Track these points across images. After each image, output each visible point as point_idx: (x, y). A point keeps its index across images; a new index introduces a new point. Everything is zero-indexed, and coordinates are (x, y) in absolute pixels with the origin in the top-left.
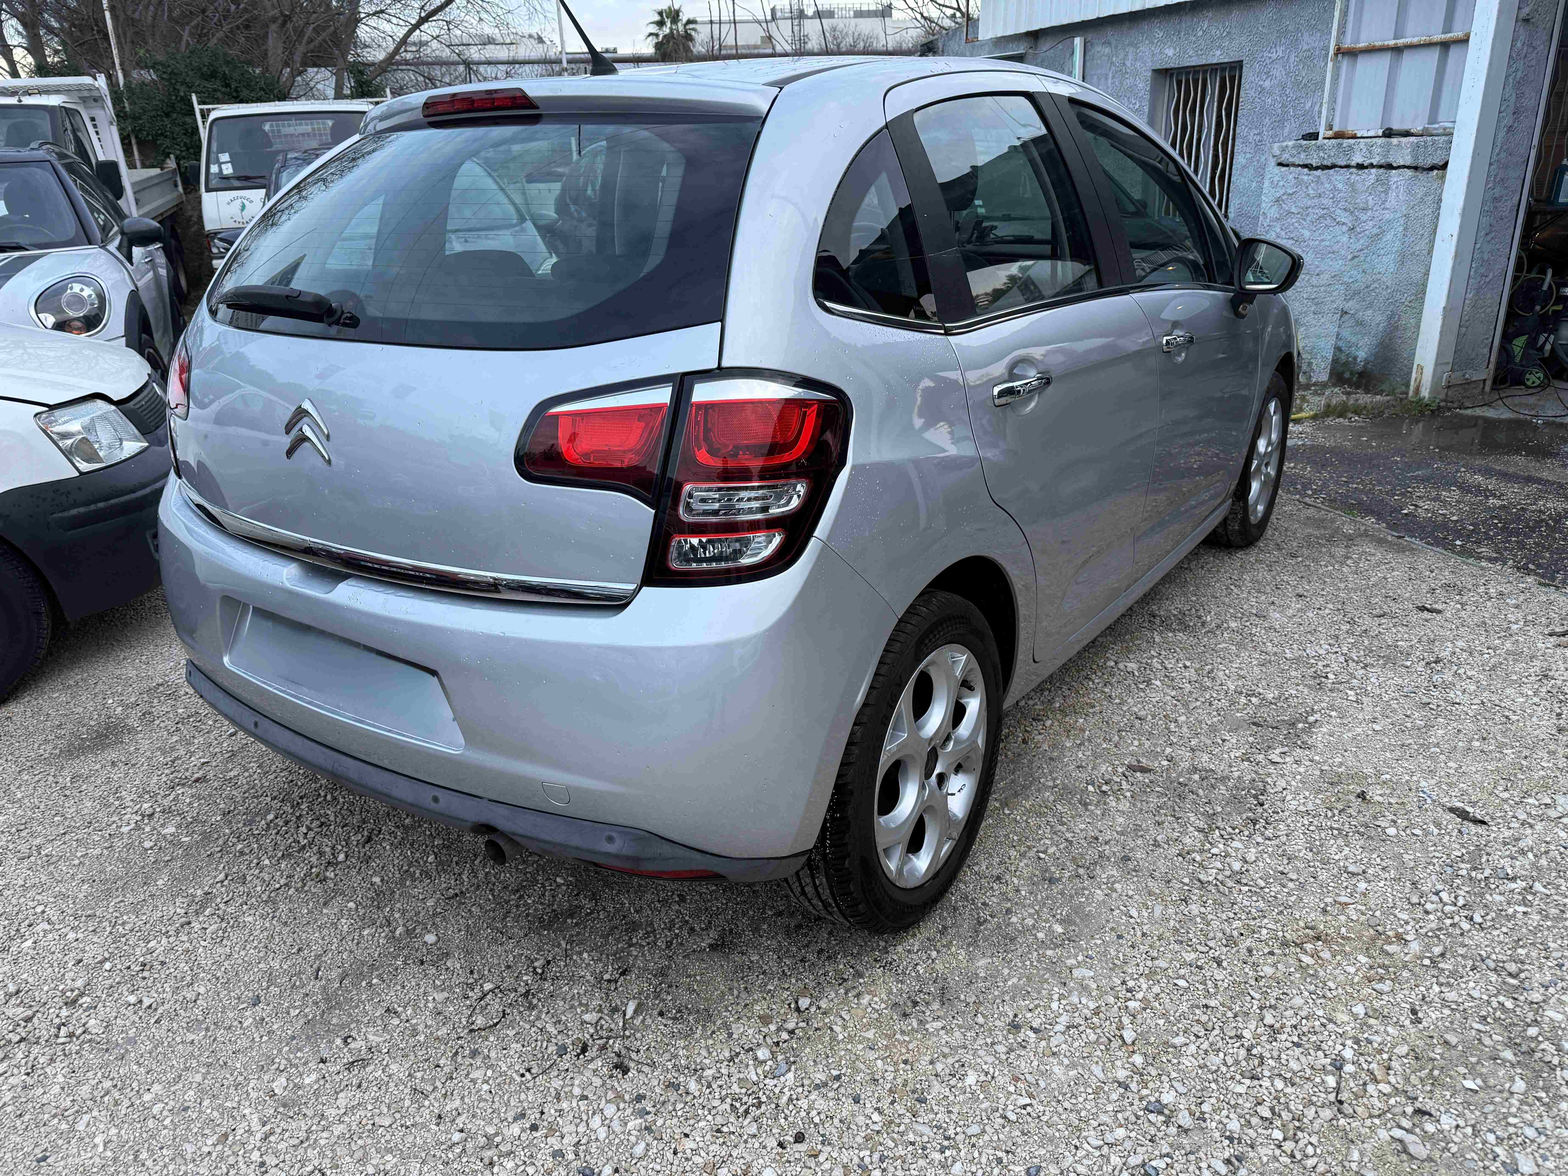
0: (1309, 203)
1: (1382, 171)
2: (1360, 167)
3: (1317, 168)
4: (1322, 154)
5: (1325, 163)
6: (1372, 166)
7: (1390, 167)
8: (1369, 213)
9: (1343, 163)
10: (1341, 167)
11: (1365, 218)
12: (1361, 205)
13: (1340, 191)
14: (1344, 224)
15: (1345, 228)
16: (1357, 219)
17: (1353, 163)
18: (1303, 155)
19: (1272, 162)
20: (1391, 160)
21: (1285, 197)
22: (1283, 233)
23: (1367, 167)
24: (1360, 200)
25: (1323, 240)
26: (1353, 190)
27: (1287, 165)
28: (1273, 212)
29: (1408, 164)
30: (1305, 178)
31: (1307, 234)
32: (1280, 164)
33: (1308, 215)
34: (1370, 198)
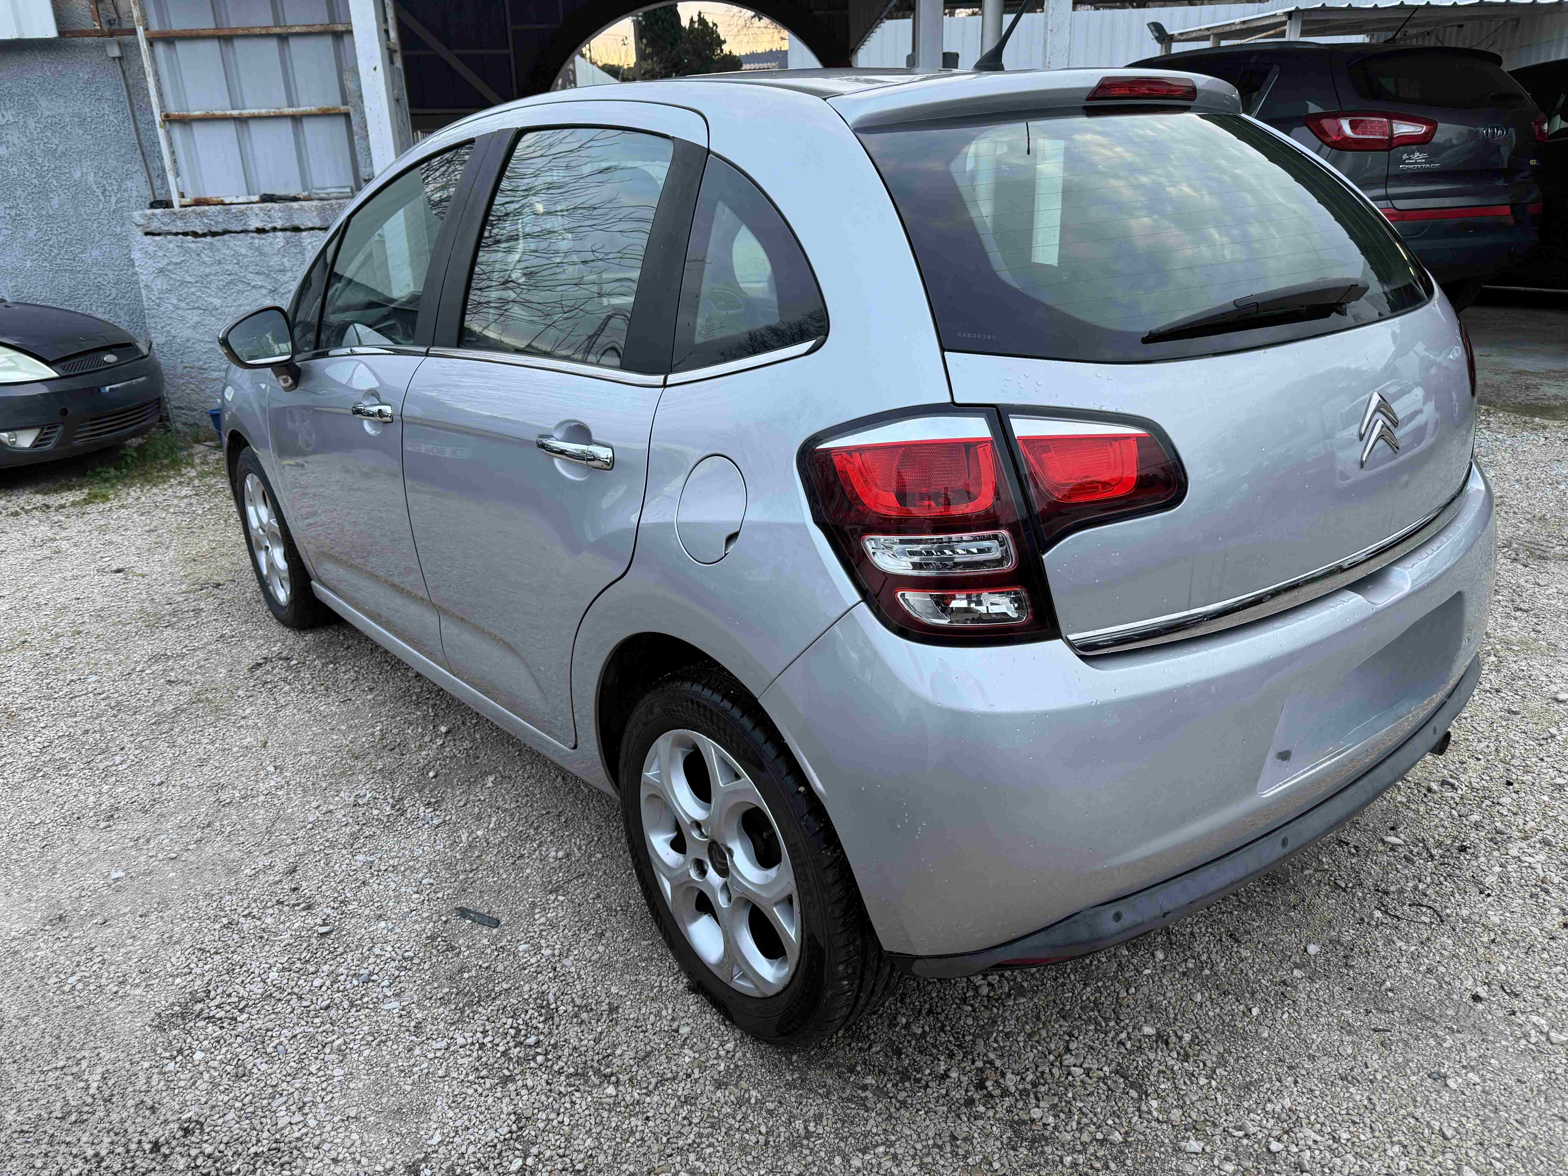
0: (208, 270)
1: (288, 234)
2: (260, 231)
3: (204, 235)
4: (206, 221)
5: (214, 229)
6: (274, 229)
7: (297, 229)
8: (289, 274)
9: (240, 228)
10: (236, 232)
11: (285, 279)
12: (277, 268)
13: (245, 256)
14: (262, 287)
15: (264, 291)
16: (276, 281)
17: (252, 228)
18: (179, 223)
19: (139, 233)
20: (296, 223)
21: (170, 267)
22: (183, 305)
23: (268, 232)
24: (274, 261)
25: (240, 305)
26: (261, 254)
27: (159, 234)
28: (160, 283)
29: (317, 225)
30: (192, 245)
31: (217, 302)
32: (147, 234)
33: (210, 282)
34: (285, 260)
